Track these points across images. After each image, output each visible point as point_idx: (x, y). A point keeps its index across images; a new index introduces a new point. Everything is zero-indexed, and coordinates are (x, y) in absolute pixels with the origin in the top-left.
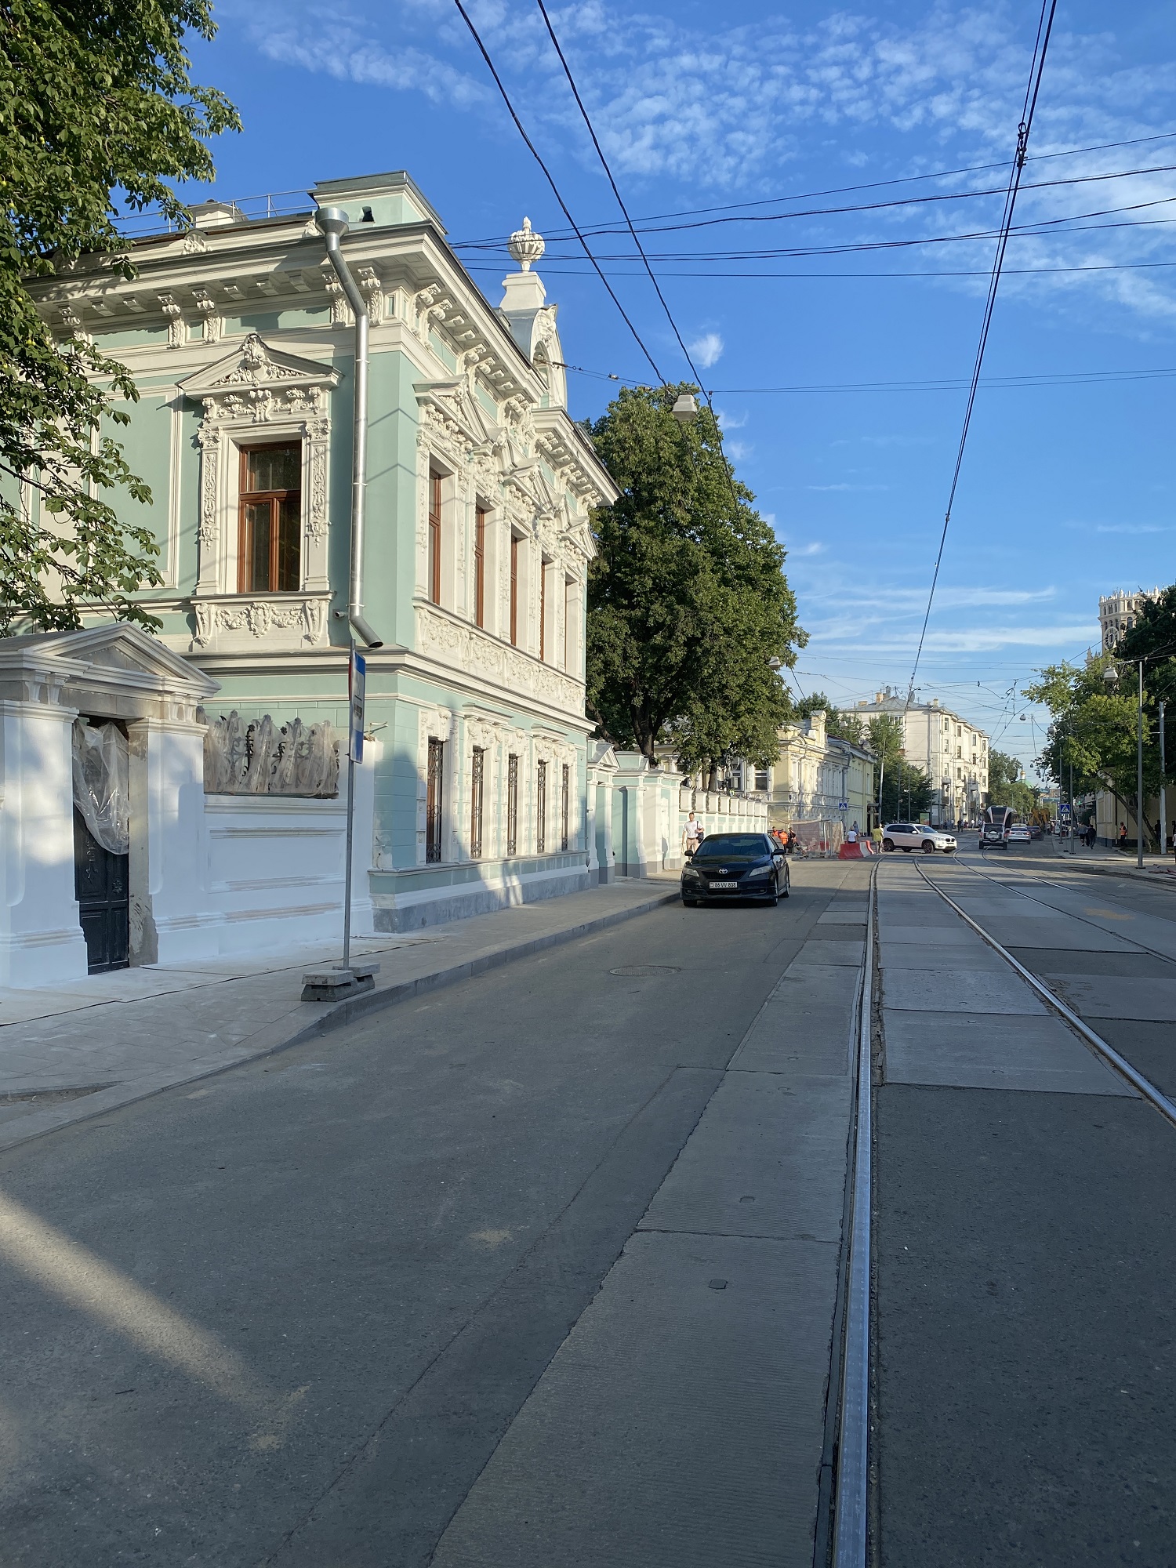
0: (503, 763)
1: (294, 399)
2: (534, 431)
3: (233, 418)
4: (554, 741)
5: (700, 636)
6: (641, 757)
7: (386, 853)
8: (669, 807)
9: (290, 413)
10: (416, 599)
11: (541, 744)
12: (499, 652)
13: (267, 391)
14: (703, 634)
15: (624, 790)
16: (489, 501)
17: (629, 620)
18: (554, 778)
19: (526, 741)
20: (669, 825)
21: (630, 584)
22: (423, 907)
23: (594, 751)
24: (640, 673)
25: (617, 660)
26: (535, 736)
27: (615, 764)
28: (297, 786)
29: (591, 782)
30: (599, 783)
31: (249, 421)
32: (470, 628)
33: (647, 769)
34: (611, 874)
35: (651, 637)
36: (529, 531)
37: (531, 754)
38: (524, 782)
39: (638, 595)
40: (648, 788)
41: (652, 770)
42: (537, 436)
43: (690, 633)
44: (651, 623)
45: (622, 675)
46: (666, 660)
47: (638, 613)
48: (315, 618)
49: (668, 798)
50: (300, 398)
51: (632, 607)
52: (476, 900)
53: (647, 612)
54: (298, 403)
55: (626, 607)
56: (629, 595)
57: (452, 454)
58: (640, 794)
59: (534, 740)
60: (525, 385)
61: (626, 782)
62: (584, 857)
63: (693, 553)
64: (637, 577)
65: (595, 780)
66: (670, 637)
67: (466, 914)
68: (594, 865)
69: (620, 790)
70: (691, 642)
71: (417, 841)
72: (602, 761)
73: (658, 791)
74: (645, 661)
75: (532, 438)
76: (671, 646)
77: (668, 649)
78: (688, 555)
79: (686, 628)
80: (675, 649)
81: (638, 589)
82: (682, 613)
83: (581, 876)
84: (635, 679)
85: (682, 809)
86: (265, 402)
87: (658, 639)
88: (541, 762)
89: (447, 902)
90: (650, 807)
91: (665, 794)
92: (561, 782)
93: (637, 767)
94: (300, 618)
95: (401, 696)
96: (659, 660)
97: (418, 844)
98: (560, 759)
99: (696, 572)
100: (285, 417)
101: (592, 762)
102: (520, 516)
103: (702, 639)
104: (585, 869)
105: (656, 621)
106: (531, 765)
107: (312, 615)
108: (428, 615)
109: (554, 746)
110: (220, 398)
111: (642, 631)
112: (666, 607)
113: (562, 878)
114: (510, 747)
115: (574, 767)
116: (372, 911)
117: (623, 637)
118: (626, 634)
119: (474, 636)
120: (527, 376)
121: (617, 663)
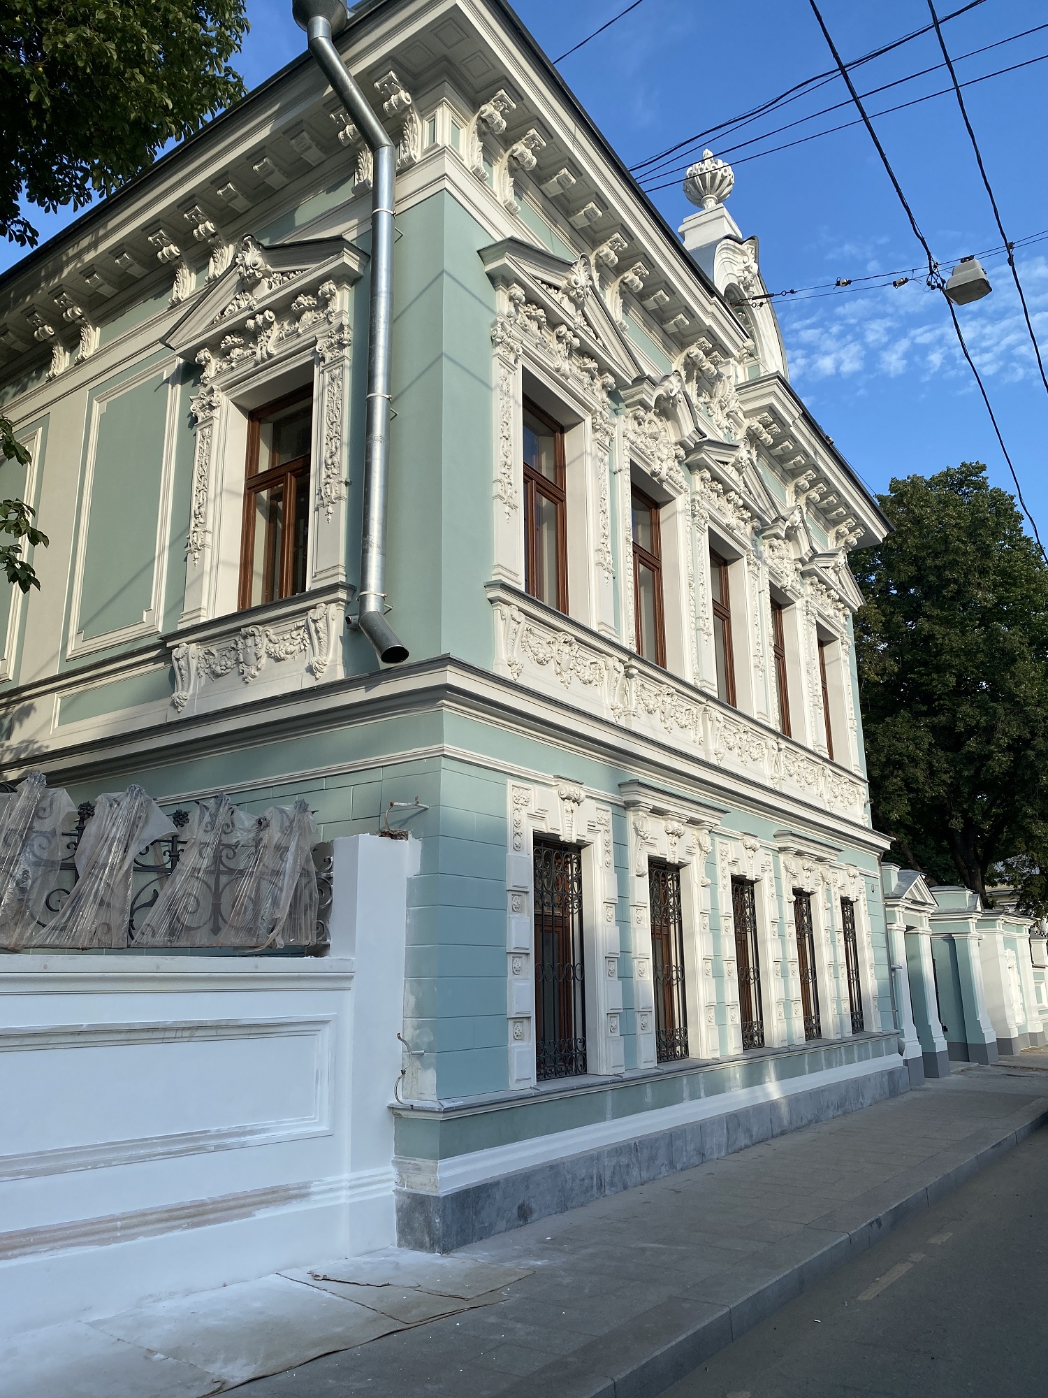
0: (720, 890)
1: (302, 312)
2: (740, 414)
3: (232, 368)
4: (820, 859)
5: (1029, 736)
6: (969, 893)
7: (425, 1067)
8: (1017, 959)
9: (299, 336)
10: (490, 585)
11: (795, 864)
12: (697, 709)
13: (267, 313)
14: (1033, 734)
15: (950, 939)
16: (662, 481)
17: (933, 729)
18: (826, 918)
19: (763, 857)
20: (1020, 986)
21: (927, 685)
22: (525, 1179)
23: (894, 881)
24: (954, 789)
25: (921, 775)
26: (782, 850)
27: (930, 900)
28: (216, 930)
29: (894, 927)
30: (909, 928)
31: (249, 367)
32: (625, 658)
33: (979, 909)
34: (942, 1063)
35: (963, 744)
36: (745, 548)
37: (778, 878)
38: (768, 924)
39: (940, 698)
40: (984, 936)
41: (987, 911)
42: (747, 423)
43: (1015, 732)
44: (960, 728)
45: (930, 794)
46: (987, 770)
47: (942, 719)
48: (321, 635)
49: (1014, 949)
50: (310, 309)
51: (933, 712)
52: (670, 1144)
53: (954, 716)
54: (308, 317)
55: (926, 714)
56: (928, 698)
57: (572, 383)
58: (973, 945)
59: (782, 857)
60: (708, 321)
61: (951, 928)
62: (893, 1041)
63: (1004, 639)
64: (935, 676)
65: (900, 924)
66: (988, 742)
67: (645, 1175)
68: (914, 1049)
69: (945, 939)
70: (1018, 747)
71: (511, 1037)
72: (907, 895)
73: (999, 938)
74: (959, 773)
75: (740, 426)
76: (993, 752)
77: (989, 756)
78: (999, 641)
79: (1010, 729)
80: (997, 756)
81: (940, 689)
82: (1000, 710)
83: (891, 1073)
84: (948, 798)
85: (1036, 963)
86: (269, 332)
87: (972, 744)
88: (798, 892)
89: (593, 1158)
90: (991, 960)
91: (1010, 943)
92: (839, 924)
93: (965, 907)
94: (303, 639)
95: (450, 748)
96: (978, 771)
97: (513, 1045)
98: (834, 890)
99: (1014, 661)
100: (295, 343)
101: (890, 899)
102: (725, 521)
103: (1032, 739)
104: (895, 1061)
105: (966, 725)
106: (779, 896)
107: (317, 632)
108: (522, 617)
109: (819, 868)
110: (214, 345)
111: (949, 739)
112: (977, 707)
113: (855, 1081)
114: (734, 863)
115: (861, 903)
116: (395, 1197)
117: (926, 747)
118: (930, 744)
119: (634, 671)
120: (711, 308)
121: (922, 779)
